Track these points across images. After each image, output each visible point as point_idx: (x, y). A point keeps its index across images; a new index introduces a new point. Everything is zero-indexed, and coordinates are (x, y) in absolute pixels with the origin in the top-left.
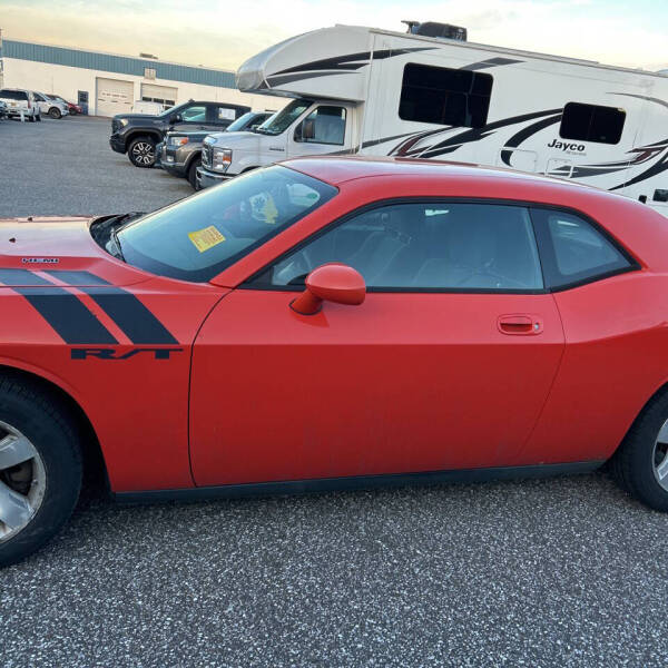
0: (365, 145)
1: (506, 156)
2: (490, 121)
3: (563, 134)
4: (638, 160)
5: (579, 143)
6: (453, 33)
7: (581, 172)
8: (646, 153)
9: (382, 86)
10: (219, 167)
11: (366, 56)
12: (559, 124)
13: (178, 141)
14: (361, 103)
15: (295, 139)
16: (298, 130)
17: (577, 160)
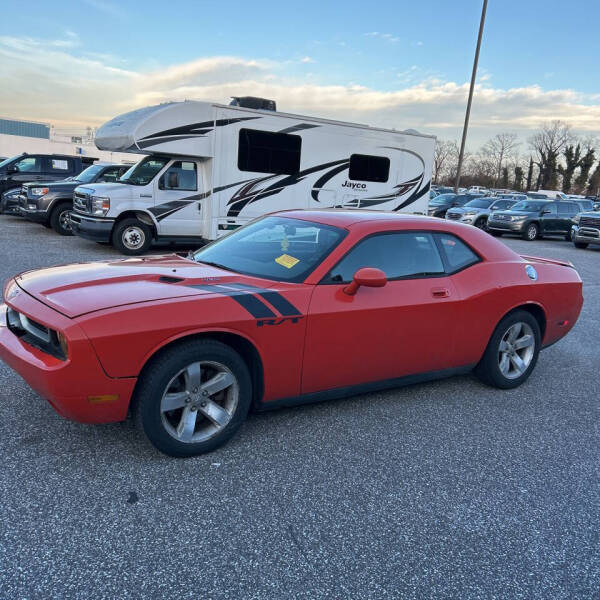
0: (216, 190)
1: (315, 195)
2: (302, 169)
3: (352, 177)
4: (401, 193)
5: (362, 183)
6: (266, 105)
7: (366, 203)
8: (404, 188)
9: (224, 146)
10: (98, 212)
11: (211, 124)
12: (348, 170)
13: (39, 192)
14: (209, 158)
15: (160, 188)
16: (162, 181)
17: (361, 195)
